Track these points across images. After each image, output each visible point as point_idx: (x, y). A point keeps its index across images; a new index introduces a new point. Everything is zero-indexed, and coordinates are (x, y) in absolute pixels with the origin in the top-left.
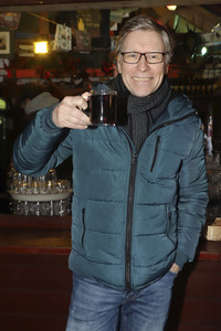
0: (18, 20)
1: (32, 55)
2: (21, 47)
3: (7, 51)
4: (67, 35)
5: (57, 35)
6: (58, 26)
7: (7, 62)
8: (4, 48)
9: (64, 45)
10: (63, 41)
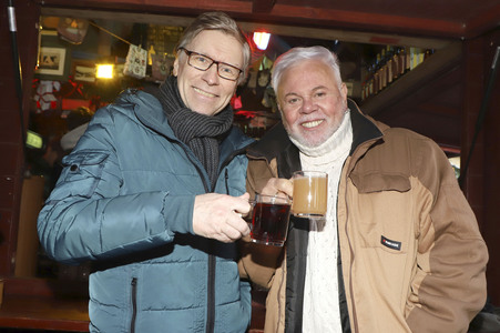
0: (83, 33)
1: (92, 80)
2: (79, 69)
3: (60, 72)
4: (141, 58)
5: (128, 58)
6: (132, 47)
7: (57, 85)
8: (56, 68)
9: (137, 70)
10: (136, 65)
